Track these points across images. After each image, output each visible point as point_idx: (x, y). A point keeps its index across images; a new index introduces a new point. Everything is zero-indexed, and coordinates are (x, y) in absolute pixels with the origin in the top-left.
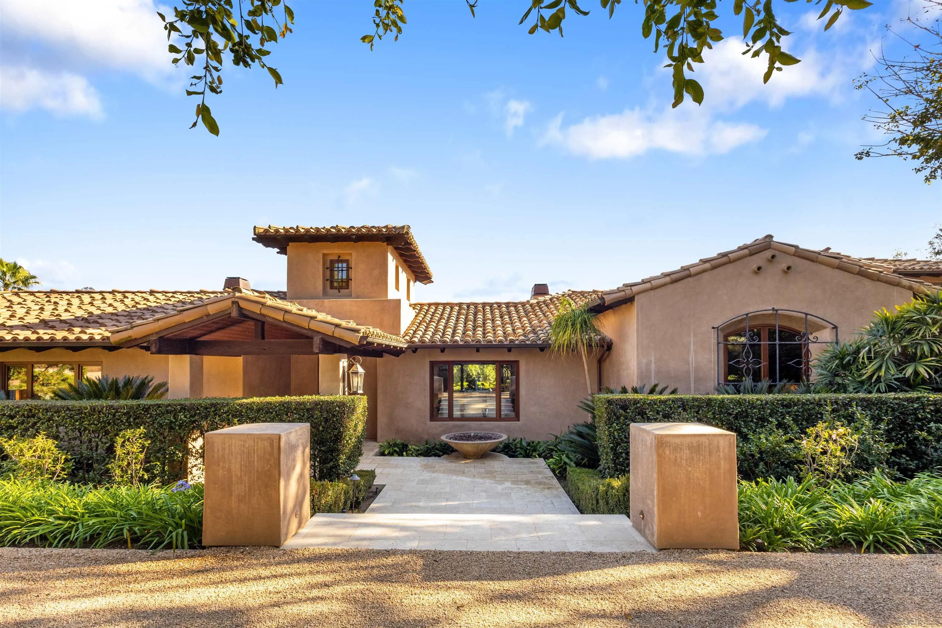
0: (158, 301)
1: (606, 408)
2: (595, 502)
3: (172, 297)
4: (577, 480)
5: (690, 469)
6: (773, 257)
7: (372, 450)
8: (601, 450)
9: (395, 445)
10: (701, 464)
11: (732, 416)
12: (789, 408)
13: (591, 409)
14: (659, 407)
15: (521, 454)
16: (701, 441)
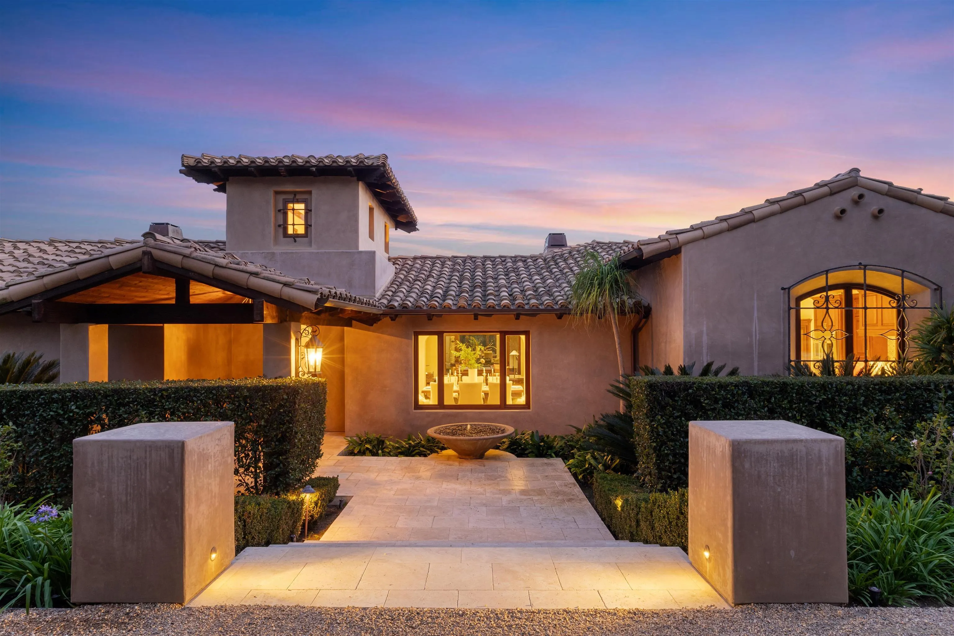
0: (58, 252)
1: (647, 395)
2: (634, 524)
3: (77, 247)
4: (609, 490)
5: (779, 490)
6: (861, 196)
7: (338, 447)
8: (640, 451)
9: (369, 441)
10: (795, 483)
11: (814, 406)
12: (890, 395)
13: (625, 395)
14: (718, 394)
15: (532, 452)
16: (795, 450)
